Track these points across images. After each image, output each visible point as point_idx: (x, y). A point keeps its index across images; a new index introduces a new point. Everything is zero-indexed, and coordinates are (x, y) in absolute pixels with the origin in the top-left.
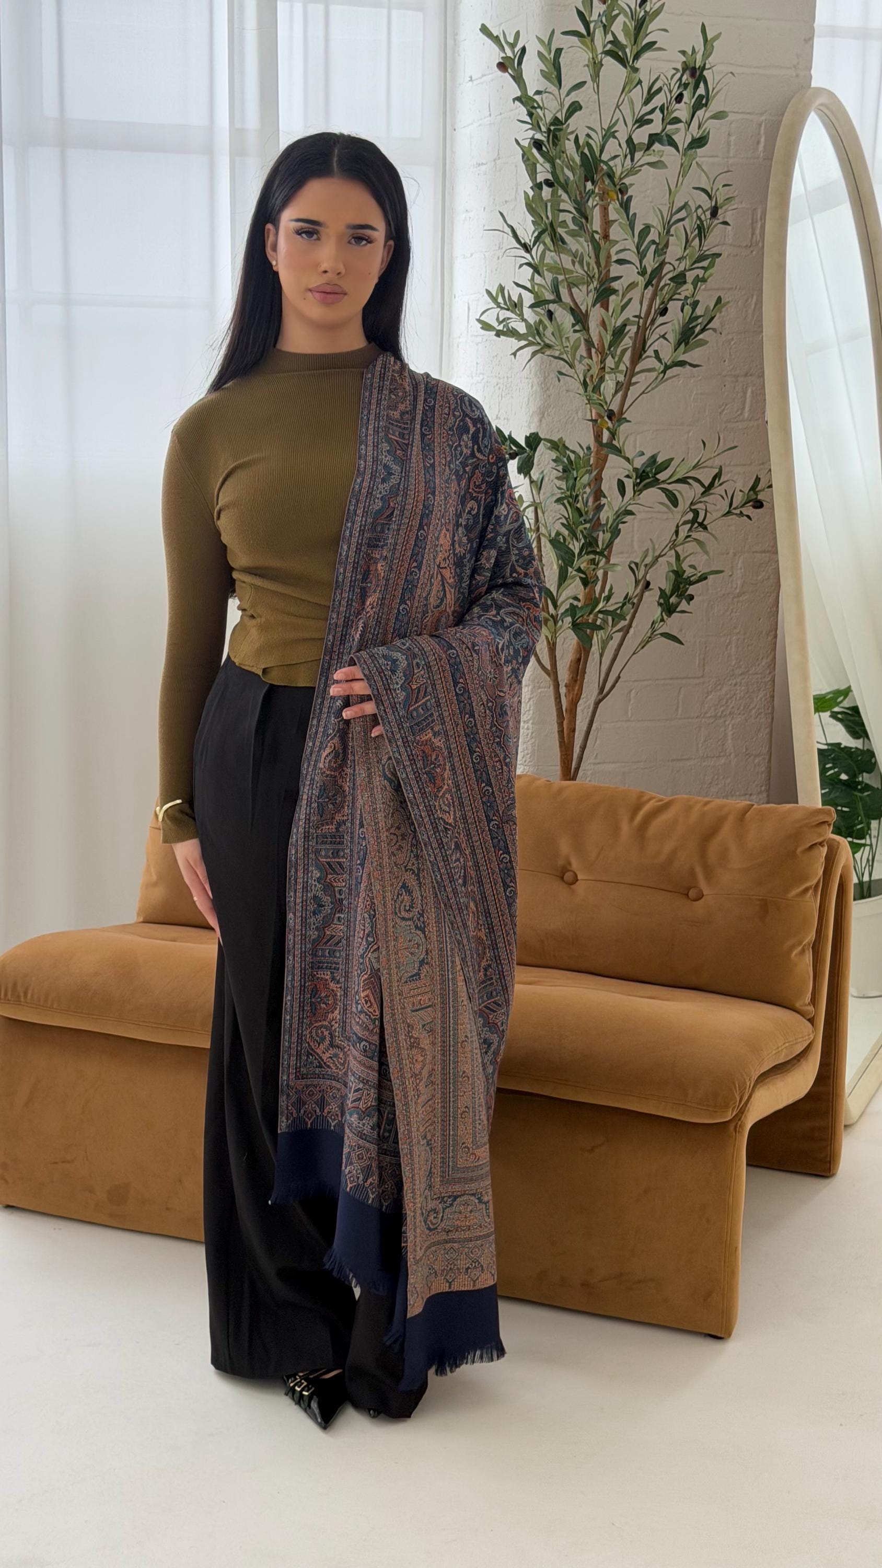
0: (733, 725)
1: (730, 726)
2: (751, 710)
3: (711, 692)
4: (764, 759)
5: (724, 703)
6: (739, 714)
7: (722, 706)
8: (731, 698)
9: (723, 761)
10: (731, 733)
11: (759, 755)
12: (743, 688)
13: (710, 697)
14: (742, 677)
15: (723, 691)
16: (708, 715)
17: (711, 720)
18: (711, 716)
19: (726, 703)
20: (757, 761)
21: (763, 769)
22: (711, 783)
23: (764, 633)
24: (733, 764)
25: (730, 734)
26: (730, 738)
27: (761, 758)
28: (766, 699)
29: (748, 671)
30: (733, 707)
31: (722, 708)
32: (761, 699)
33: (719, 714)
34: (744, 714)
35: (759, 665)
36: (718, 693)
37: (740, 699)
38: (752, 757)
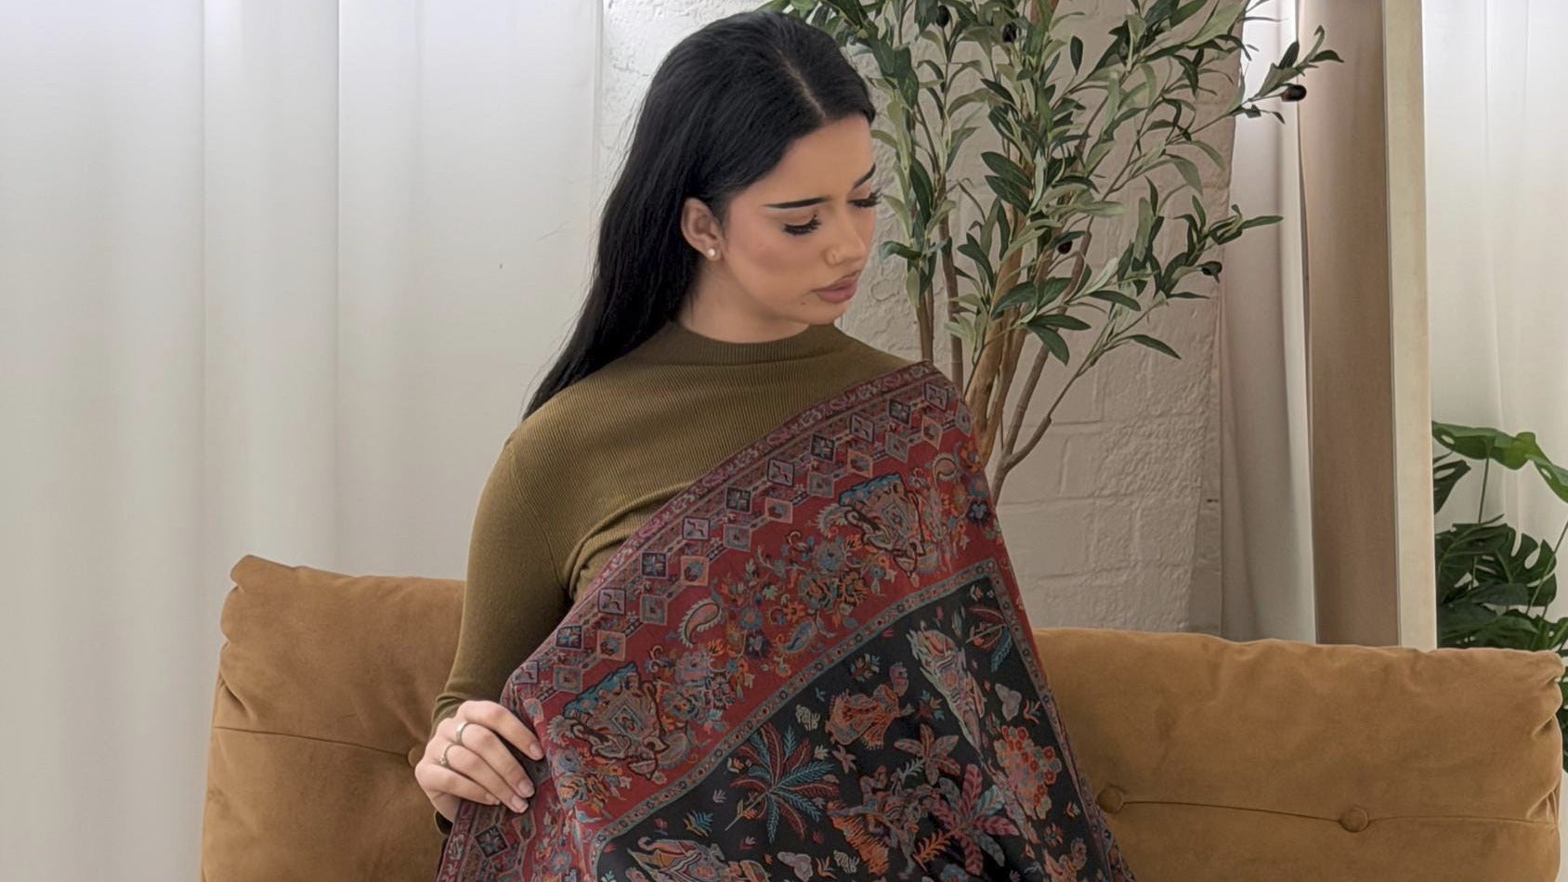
0: (1143, 511)
1: (1139, 511)
2: (1170, 484)
3: (1112, 449)
4: (1186, 572)
5: (1131, 469)
6: (1154, 490)
7: (1128, 474)
8: (1141, 460)
9: (1124, 578)
10: (1140, 523)
11: (1177, 566)
12: (1161, 441)
13: (1111, 457)
14: (1160, 420)
15: (1132, 447)
16: (1106, 492)
17: (1109, 503)
18: (1109, 496)
19: (1134, 470)
20: (1175, 576)
21: (1184, 590)
22: (1104, 619)
23: (1198, 337)
24: (1139, 582)
25: (1138, 524)
26: (1137, 534)
27: (1181, 570)
28: (1195, 462)
29: (1171, 409)
30: (1144, 477)
31: (1129, 479)
32: (1187, 461)
33: (1123, 491)
34: (1159, 490)
35: (1186, 398)
36: (1125, 451)
37: (1155, 463)
38: (1168, 569)
